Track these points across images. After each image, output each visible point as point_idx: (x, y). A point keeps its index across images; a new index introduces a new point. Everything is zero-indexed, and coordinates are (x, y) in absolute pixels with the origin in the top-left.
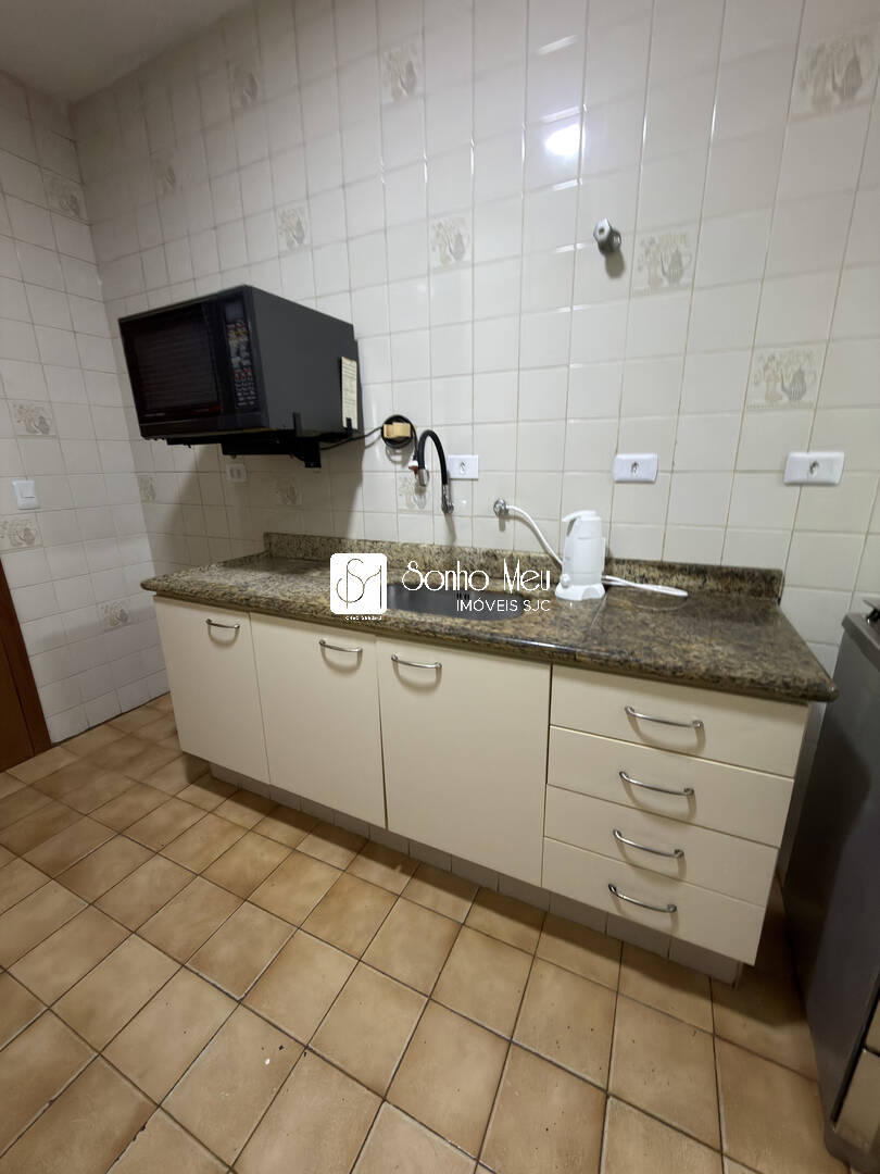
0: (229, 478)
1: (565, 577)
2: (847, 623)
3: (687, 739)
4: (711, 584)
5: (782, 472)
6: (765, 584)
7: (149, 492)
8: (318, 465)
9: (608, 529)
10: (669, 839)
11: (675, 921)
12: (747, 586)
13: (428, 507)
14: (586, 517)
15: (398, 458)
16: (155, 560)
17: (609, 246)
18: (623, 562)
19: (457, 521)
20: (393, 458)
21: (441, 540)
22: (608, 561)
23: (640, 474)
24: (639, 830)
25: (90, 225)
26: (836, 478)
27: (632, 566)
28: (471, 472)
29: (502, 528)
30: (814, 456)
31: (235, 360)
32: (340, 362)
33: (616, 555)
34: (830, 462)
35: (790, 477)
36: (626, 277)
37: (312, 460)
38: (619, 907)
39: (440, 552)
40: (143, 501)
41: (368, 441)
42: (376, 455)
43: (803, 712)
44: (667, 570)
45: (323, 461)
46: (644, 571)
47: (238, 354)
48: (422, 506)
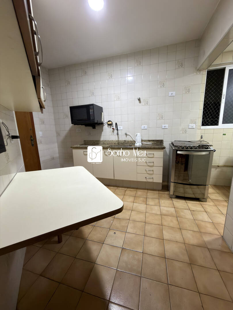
0: (77, 131)
1: (136, 142)
2: (170, 144)
3: (152, 156)
4: (155, 142)
5: (162, 127)
6: (161, 142)
7: (58, 134)
8: (95, 128)
9: (141, 136)
10: (151, 169)
11: (153, 180)
12: (159, 142)
13: (115, 134)
14: (139, 134)
15: (110, 127)
16: (58, 147)
17: (139, 100)
18: (144, 140)
19: (119, 136)
20: (109, 127)
21: (117, 139)
22: (142, 140)
23: (145, 128)
24: (148, 168)
25: (50, 88)
26: (167, 128)
27: (145, 141)
28: (121, 129)
29: (126, 137)
30: (165, 125)
31: (91, 113)
32: (101, 113)
33: (143, 140)
34: (167, 126)
35: (163, 128)
36: (141, 103)
37: (94, 127)
38: (147, 180)
39: (117, 141)
40: (57, 136)
41: (104, 124)
42: (106, 127)
43: (162, 150)
44: (149, 141)
45: (96, 128)
46: (146, 141)
47: (91, 112)
48: (113, 134)
